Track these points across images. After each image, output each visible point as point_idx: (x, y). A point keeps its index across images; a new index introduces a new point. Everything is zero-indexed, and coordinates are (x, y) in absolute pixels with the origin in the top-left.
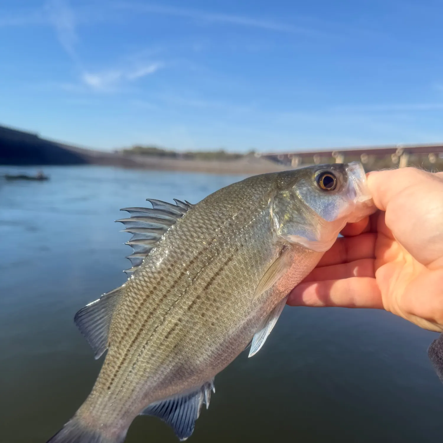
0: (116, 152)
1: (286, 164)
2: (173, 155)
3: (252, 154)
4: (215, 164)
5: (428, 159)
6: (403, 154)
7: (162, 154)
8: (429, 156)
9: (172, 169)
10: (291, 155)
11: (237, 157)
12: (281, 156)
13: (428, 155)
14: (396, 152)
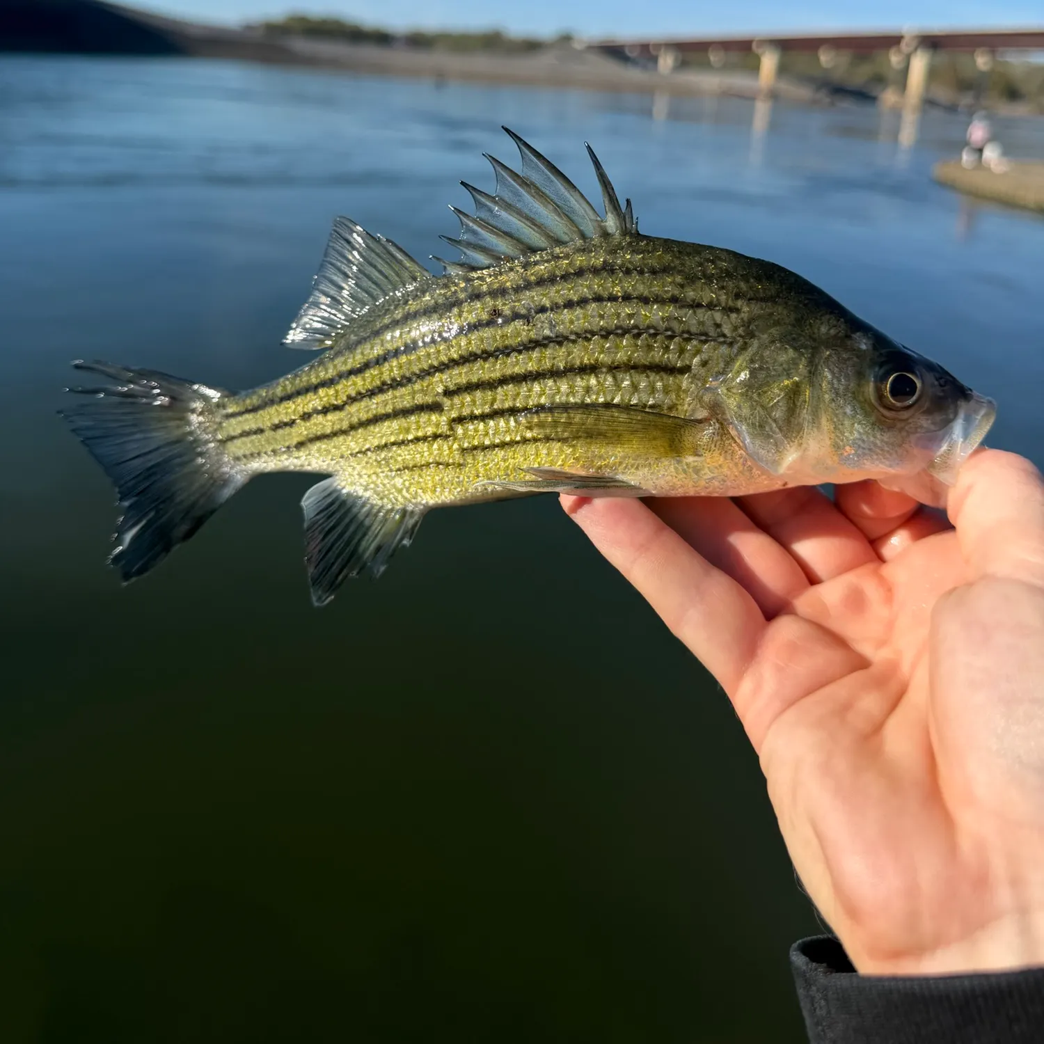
0: (249, 28)
1: (645, 67)
2: (382, 39)
3: (565, 39)
4: (482, 63)
5: (975, 62)
6: (916, 49)
7: (356, 35)
8: (975, 54)
9: (381, 71)
10: (658, 46)
11: (531, 47)
12: (633, 46)
13: (973, 52)
14: (901, 44)
